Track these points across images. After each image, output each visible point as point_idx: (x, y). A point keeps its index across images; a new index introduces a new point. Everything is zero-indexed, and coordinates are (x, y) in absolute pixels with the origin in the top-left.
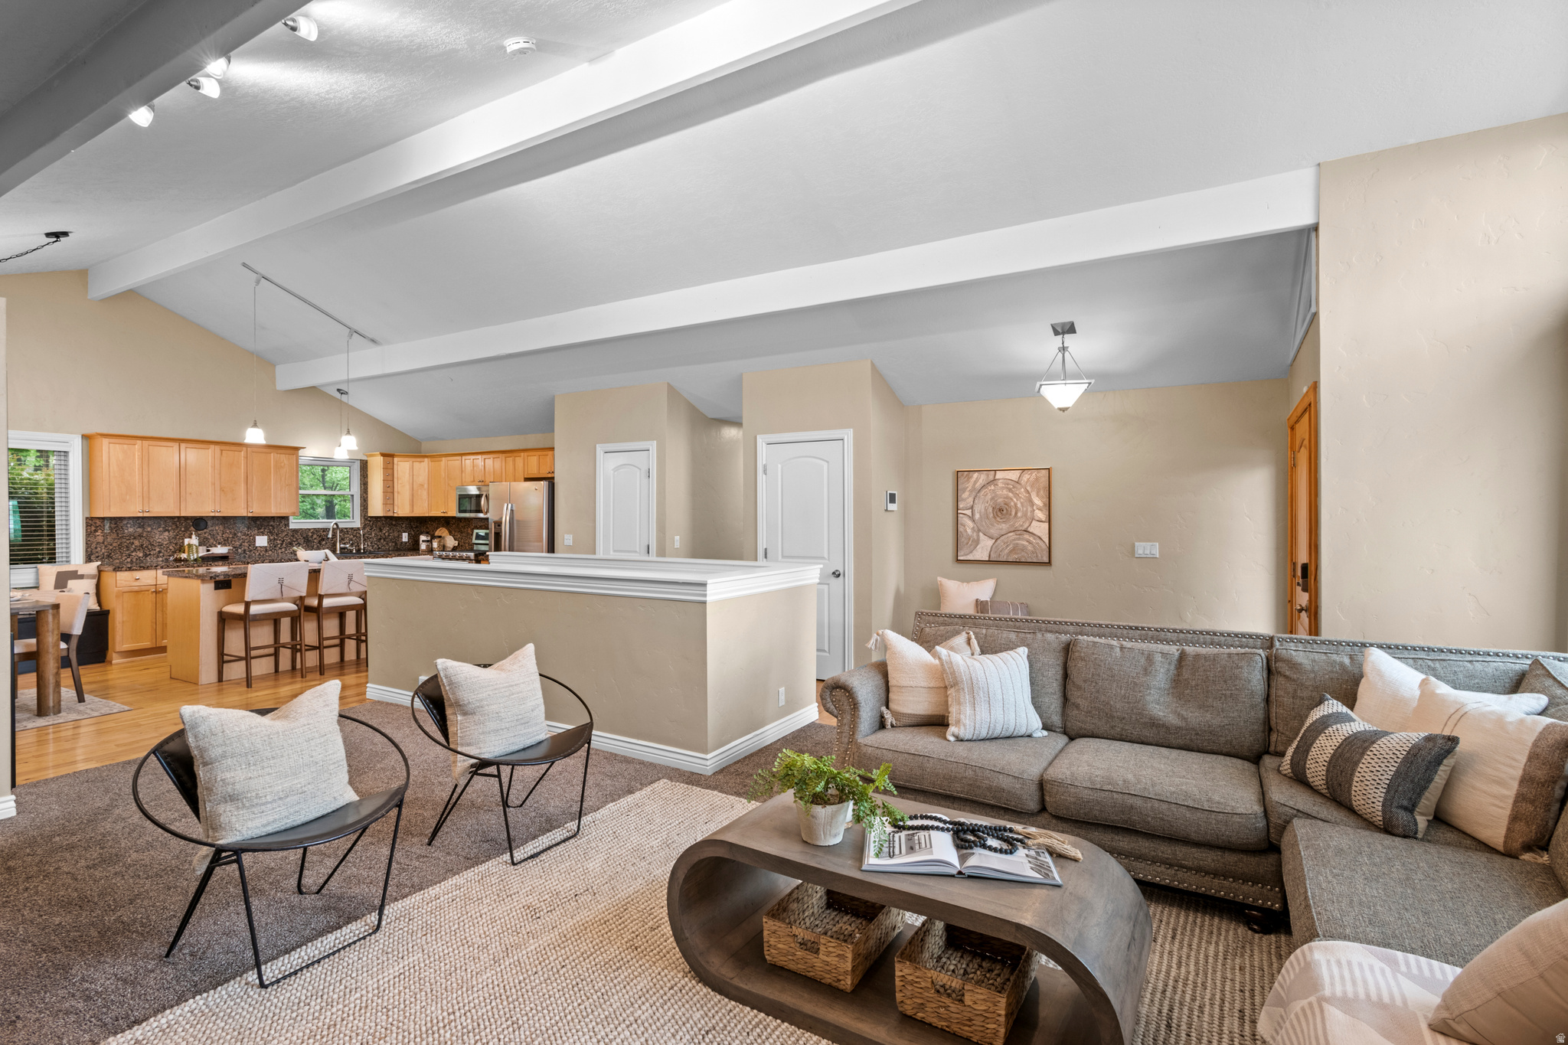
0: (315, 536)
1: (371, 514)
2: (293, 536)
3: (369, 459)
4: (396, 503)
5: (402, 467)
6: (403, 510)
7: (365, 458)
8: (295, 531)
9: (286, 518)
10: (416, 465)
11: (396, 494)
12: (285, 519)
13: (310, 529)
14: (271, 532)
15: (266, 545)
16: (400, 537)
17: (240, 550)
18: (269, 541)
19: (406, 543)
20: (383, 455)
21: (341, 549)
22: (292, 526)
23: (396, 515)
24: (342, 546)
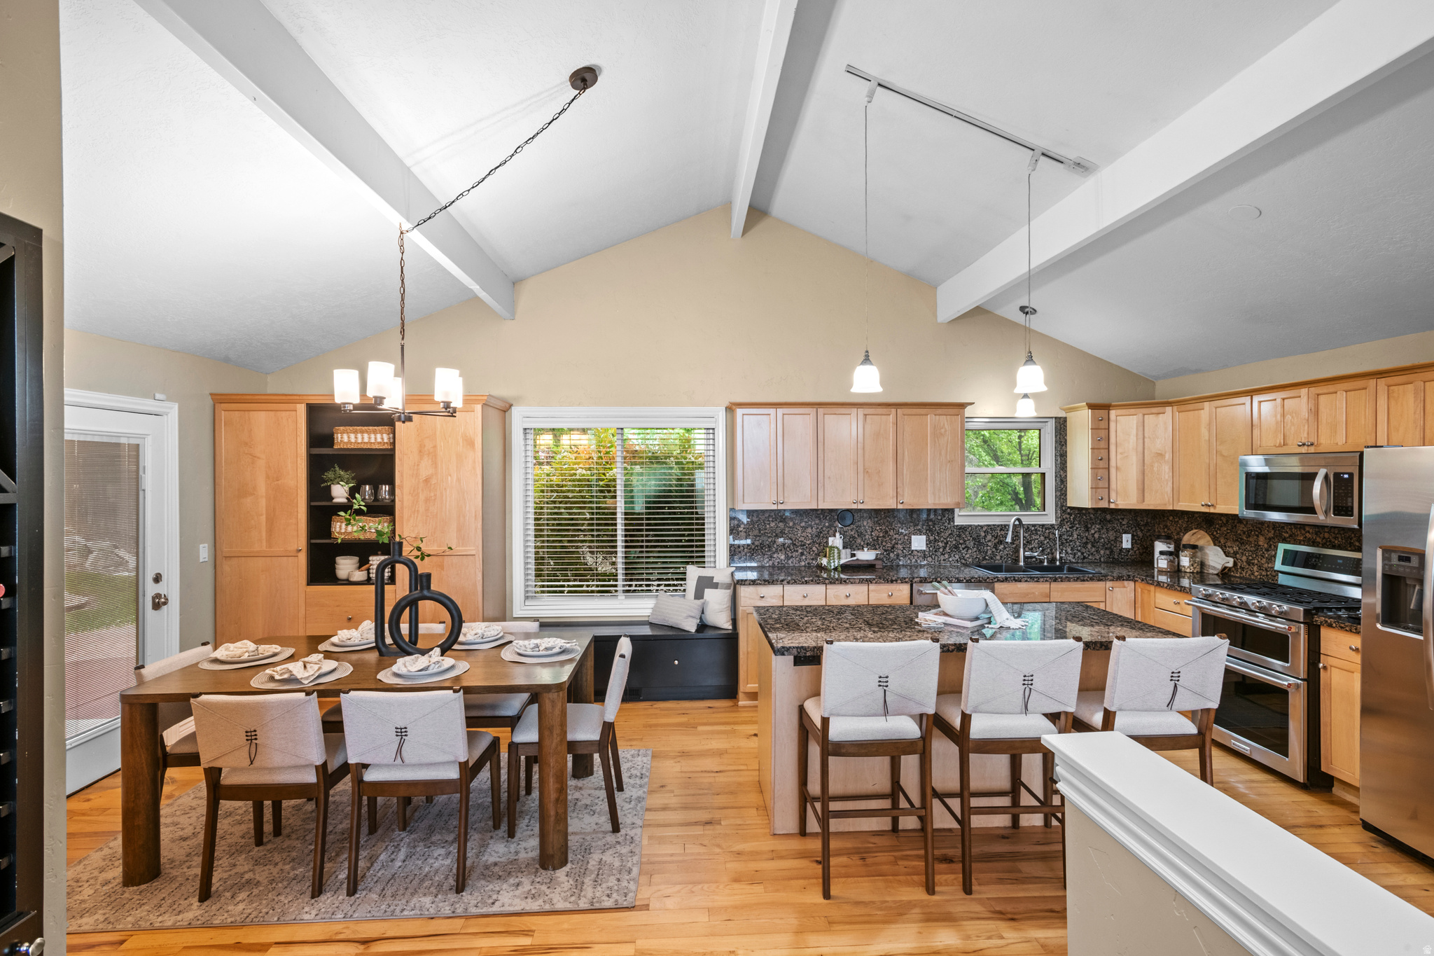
0: (989, 537)
1: (1072, 502)
2: (959, 536)
3: (1068, 415)
4: (1113, 485)
5: (1125, 424)
6: (1125, 497)
7: (1062, 414)
8: (963, 529)
9: (951, 511)
10: (1150, 420)
11: (1113, 471)
12: (948, 513)
13: (982, 527)
14: (930, 530)
15: (924, 548)
16: (1118, 540)
17: (892, 555)
18: (929, 542)
19: (1128, 550)
20: (1092, 406)
21: (1026, 558)
22: (959, 521)
23: (1112, 506)
24: (1027, 554)
